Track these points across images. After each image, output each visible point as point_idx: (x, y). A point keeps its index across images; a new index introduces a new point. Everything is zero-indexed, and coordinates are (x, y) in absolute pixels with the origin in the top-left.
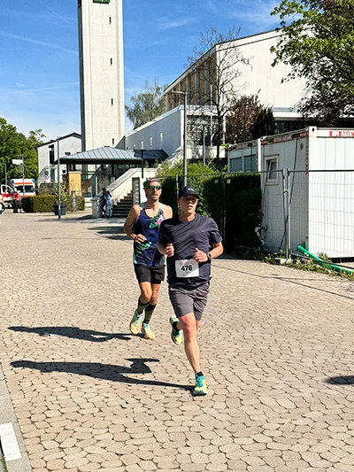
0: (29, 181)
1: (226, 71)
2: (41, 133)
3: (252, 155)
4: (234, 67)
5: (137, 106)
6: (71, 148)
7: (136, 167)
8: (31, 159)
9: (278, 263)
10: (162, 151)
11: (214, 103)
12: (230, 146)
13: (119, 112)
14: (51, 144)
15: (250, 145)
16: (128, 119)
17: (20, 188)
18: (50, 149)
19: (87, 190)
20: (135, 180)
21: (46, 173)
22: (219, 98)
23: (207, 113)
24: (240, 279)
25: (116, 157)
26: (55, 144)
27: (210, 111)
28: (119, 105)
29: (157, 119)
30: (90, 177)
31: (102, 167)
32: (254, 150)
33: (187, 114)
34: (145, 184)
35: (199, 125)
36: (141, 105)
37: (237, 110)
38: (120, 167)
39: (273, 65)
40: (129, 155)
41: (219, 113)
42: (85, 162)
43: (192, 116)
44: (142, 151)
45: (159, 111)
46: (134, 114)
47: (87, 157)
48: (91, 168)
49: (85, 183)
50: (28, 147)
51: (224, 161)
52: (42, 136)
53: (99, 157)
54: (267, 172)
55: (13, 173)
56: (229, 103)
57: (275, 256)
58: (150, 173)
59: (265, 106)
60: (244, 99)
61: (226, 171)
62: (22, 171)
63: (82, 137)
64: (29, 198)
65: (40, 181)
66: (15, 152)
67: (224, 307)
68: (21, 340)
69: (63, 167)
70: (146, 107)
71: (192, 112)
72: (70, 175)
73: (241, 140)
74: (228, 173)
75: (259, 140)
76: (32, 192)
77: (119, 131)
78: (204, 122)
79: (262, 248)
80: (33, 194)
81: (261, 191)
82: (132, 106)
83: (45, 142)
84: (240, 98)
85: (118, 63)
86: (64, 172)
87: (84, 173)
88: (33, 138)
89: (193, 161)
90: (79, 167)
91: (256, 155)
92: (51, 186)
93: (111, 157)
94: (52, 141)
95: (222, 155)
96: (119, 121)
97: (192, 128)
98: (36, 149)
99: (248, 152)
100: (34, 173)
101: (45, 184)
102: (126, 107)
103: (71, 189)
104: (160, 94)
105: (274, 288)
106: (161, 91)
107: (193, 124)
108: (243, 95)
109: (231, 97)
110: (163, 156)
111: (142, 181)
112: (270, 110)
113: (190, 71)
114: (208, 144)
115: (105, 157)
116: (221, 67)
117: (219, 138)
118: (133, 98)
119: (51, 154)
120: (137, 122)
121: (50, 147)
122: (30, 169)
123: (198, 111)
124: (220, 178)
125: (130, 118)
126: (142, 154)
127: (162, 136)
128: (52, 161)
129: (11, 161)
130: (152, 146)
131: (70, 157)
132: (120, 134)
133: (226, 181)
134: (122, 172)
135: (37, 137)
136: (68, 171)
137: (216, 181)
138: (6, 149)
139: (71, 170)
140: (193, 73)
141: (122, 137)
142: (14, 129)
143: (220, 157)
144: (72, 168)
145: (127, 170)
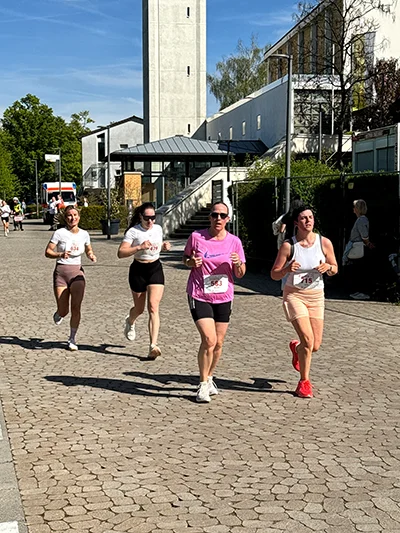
0: (68, 185)
1: (356, 22)
2: (88, 117)
3: (387, 148)
4: (368, 16)
5: (226, 77)
6: (126, 137)
7: (221, 165)
8: (72, 154)
10: (259, 141)
11: (337, 71)
13: (198, 86)
14: (100, 133)
15: (386, 132)
16: (212, 95)
18: (99, 140)
20: (217, 184)
21: (94, 174)
22: (343, 63)
23: (326, 85)
25: (193, 151)
26: (106, 131)
27: (330, 84)
28: (199, 71)
29: (253, 95)
30: (154, 180)
31: (172, 165)
32: (391, 139)
33: (294, 86)
34: (229, 189)
36: (232, 75)
38: (200, 165)
40: (212, 148)
41: (343, 86)
42: (148, 158)
43: (304, 91)
45: (256, 84)
46: (222, 90)
47: (150, 151)
48: (157, 167)
49: (147, 186)
50: (68, 138)
52: (89, 121)
53: (168, 151)
55: (46, 174)
58: (239, 175)
62: (59, 171)
63: (145, 121)
65: (86, 184)
66: (50, 145)
69: (116, 166)
70: (239, 79)
71: (303, 83)
72: (126, 177)
74: (354, 171)
77: (198, 113)
78: (321, 99)
82: (218, 76)
83: (92, 130)
84: (375, 63)
85: (198, 14)
86: (118, 172)
87: (147, 174)
88: (75, 124)
89: (299, 156)
90: (139, 165)
91: (395, 147)
93: (184, 151)
94: (103, 128)
95: (347, 147)
96: (199, 99)
98: (79, 139)
99: (382, 142)
100: (76, 174)
101: (91, 189)
102: (209, 79)
103: (126, 197)
104: (260, 58)
106: (261, 54)
110: (260, 149)
111: (226, 185)
113: (303, 24)
115: (176, 151)
116: (347, 18)
118: (219, 66)
119: (101, 147)
120: (226, 100)
121: (98, 136)
122: (71, 168)
123: (311, 83)
124: (338, 182)
125: (215, 94)
126: (229, 146)
127: (259, 120)
128: (102, 157)
129: (44, 156)
130: (245, 135)
131: (126, 151)
132: (199, 116)
133: (347, 184)
134: (200, 172)
135: (81, 122)
136: (123, 171)
137: (333, 186)
138: (38, 139)
139: (127, 170)
140: (308, 26)
141: (202, 122)
142: (50, 111)
143: (343, 150)
144: (129, 167)
145: (208, 169)
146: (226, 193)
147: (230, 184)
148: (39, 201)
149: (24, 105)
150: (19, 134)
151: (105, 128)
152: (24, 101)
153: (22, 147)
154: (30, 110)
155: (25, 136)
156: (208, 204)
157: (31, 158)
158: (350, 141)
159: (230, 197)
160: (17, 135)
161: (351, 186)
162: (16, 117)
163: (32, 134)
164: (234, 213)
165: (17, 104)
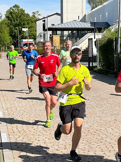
0: (31, 40)
2: (39, 13)
7: (91, 32)
8: (32, 28)
10: (107, 23)
18: (43, 22)
19: (63, 45)
20: (90, 40)
21: (41, 36)
25: (80, 27)
26: (46, 19)
29: (104, 4)
30: (65, 38)
31: (72, 32)
34: (95, 42)
38: (83, 32)
40: (88, 25)
42: (63, 30)
44: (95, 23)
48: (66, 33)
49: (62, 41)
50: (31, 21)
52: (39, 15)
53: (70, 27)
55: (22, 36)
58: (99, 36)
62: (27, 35)
63: (61, 15)
65: (38, 40)
66: (24, 24)
68: (22, 129)
69: (50, 32)
72: (54, 37)
77: (82, 11)
86: (51, 35)
87: (62, 36)
88: (34, 16)
90: (59, 32)
93: (77, 27)
94: (45, 18)
96: (83, 6)
98: (35, 22)
100: (34, 36)
101: (40, 42)
103: (54, 45)
110: (107, 26)
111: (94, 40)
115: (74, 27)
120: (93, 6)
121: (43, 21)
122: (32, 34)
125: (89, 4)
126: (95, 25)
127: (107, 14)
128: (44, 29)
129: (22, 29)
130: (101, 20)
131: (54, 27)
132: (83, 13)
135: (36, 15)
136: (52, 35)
138: (19, 22)
139: (54, 34)
141: (84, 15)
142: (24, 11)
144: (55, 33)
146: (94, 44)
147: (96, 40)
148: (20, 47)
149: (14, 8)
150: (12, 20)
151: (46, 18)
153: (13, 25)
154: (16, 11)
155: (14, 21)
156: (86, 48)
157: (17, 30)
159: (95, 45)
160: (11, 20)
162: (11, 13)
163: (17, 20)
164: (97, 51)
165: (11, 8)
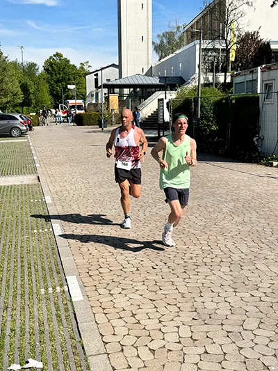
0: (80, 102)
1: (234, 12)
2: (88, 64)
3: (253, 80)
4: (241, 8)
5: (162, 42)
6: (110, 76)
7: (160, 91)
8: (81, 85)
9: (271, 165)
10: (181, 78)
11: (223, 38)
12: (235, 73)
13: (148, 47)
14: (96, 73)
15: (252, 72)
16: (155, 52)
17: (73, 107)
18: (95, 77)
20: (161, 101)
22: (227, 34)
23: (217, 46)
24: (241, 178)
25: (145, 83)
26: (99, 72)
27: (219, 45)
28: (148, 39)
29: (177, 52)
30: (125, 98)
31: (134, 90)
32: (254, 76)
33: (202, 47)
34: (167, 104)
35: (210, 56)
36: (165, 41)
37: (242, 43)
38: (148, 90)
39: (272, 6)
40: (156, 81)
41: (227, 46)
42: (122, 87)
43: (205, 49)
44: (166, 77)
45: (179, 46)
46: (160, 49)
47: (123, 83)
48: (126, 91)
49: (122, 103)
50: (79, 75)
51: (230, 85)
52: (89, 66)
53: (133, 83)
54: (265, 93)
55: (68, 96)
56: (235, 38)
57: (269, 160)
58: (172, 95)
59: (264, 40)
60: (247, 35)
61: (232, 93)
62: (75, 94)
63: (119, 67)
64: (80, 114)
66: (69, 79)
67: (229, 198)
69: (105, 91)
70: (169, 43)
71: (205, 46)
72: (110, 97)
73: (244, 68)
74: (234, 95)
75: (259, 68)
76: (82, 110)
77: (148, 62)
78: (214, 54)
79: (259, 153)
80: (83, 112)
81: (259, 109)
82: (158, 42)
83: (91, 71)
84: (244, 34)
85: (148, 8)
86: (105, 94)
87: (121, 96)
88: (82, 68)
89: (205, 85)
90: (117, 90)
91: (256, 80)
92: (96, 105)
93: (141, 83)
94: (97, 71)
95: (228, 80)
96: (148, 54)
97: (205, 59)
98: (85, 77)
99: (249, 77)
100: (83, 95)
101: (91, 104)
102: (153, 43)
103: (111, 108)
104: (180, 31)
105: (268, 184)
106: (181, 29)
107: (206, 55)
108: (246, 31)
109: (237, 33)
110: (181, 81)
111: (165, 101)
112: (268, 44)
113: (205, 12)
114: (217, 71)
115: (137, 83)
116: (229, 9)
117: (226, 67)
118: (159, 36)
119: (96, 81)
120: (162, 55)
121: (95, 75)
122: (80, 92)
123: (210, 45)
124: (226, 99)
126: (165, 80)
127: (180, 66)
128: (97, 86)
129: (66, 86)
130: (173, 74)
131: (110, 83)
132: (148, 64)
133: (231, 101)
134: (149, 94)
135: (85, 67)
136: (108, 94)
137: (224, 101)
138: (63, 77)
140: (206, 14)
141: (150, 67)
142: (69, 61)
143: (227, 81)
144: (112, 92)
145: (154, 93)
146: (165, 106)
147: (167, 100)
149: (55, 58)
152: (54, 56)
153: (54, 81)
154: (58, 61)
155: (56, 75)
156: (155, 112)
157: (59, 87)
158: (230, 77)
159: (168, 107)
160: (51, 74)
161: (234, 101)
162: (51, 64)
163: (59, 74)
164: (170, 116)
165: (51, 57)
